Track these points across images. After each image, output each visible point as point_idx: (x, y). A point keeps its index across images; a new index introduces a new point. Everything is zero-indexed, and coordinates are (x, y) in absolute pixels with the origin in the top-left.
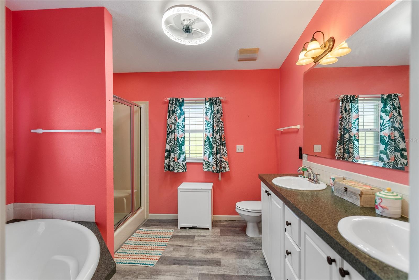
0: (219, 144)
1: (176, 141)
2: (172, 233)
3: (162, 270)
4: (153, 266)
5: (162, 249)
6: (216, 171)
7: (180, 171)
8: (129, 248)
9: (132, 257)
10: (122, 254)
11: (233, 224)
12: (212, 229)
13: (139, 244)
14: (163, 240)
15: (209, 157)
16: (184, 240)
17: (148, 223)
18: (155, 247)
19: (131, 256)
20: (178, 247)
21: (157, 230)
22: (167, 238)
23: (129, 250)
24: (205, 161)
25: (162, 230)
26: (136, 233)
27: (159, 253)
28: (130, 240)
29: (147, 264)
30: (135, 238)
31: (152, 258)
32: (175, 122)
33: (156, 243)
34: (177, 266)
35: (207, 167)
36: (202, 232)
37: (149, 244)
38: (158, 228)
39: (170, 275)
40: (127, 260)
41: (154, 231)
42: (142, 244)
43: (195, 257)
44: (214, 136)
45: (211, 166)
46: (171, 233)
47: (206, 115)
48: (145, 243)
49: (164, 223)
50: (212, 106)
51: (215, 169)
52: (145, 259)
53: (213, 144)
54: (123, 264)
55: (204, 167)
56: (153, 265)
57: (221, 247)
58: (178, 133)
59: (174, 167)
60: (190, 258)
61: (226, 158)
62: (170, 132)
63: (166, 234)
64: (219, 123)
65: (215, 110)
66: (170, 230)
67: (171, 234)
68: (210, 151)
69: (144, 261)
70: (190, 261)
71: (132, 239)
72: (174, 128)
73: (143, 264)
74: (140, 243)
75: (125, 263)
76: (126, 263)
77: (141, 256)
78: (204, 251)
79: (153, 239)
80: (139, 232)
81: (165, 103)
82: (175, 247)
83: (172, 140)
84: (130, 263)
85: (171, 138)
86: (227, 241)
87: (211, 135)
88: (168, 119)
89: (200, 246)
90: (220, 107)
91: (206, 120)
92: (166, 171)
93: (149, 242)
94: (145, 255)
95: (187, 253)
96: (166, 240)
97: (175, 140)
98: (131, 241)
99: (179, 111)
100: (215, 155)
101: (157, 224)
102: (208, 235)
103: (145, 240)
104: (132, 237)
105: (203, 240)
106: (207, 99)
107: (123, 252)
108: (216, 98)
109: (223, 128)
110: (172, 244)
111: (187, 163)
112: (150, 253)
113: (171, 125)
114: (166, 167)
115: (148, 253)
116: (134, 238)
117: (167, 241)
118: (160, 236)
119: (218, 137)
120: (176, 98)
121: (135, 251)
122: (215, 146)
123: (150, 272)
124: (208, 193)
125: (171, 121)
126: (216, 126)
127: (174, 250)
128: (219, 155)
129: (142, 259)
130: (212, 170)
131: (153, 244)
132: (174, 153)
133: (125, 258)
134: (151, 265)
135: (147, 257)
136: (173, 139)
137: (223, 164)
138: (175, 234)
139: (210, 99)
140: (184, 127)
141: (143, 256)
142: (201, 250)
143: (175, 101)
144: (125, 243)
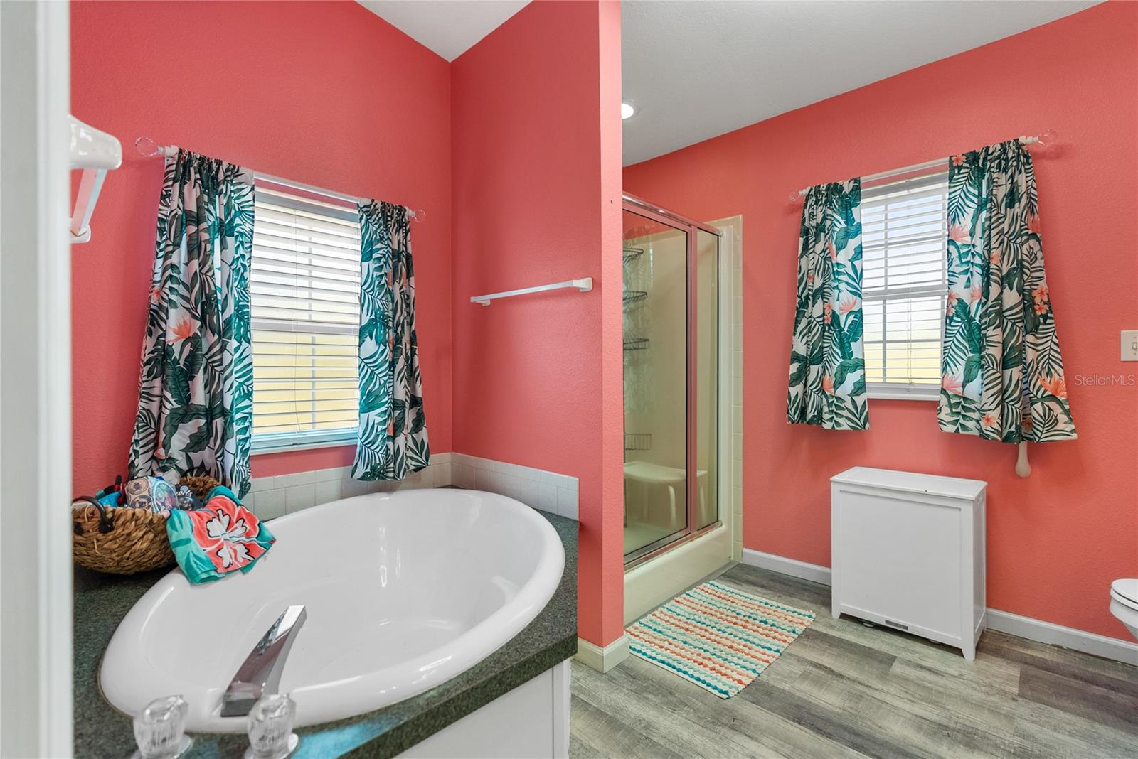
0: (1020, 325)
1: (828, 325)
2: (808, 622)
3: (753, 723)
4: (725, 696)
5: (765, 657)
6: (1000, 434)
7: (845, 425)
8: (671, 622)
9: (672, 648)
10: (651, 631)
11: (1097, 671)
12: (976, 657)
13: (699, 622)
14: (772, 634)
15: (968, 380)
16: (846, 659)
17: (739, 574)
18: (745, 646)
19: (670, 644)
20: (822, 673)
21: (760, 599)
22: (789, 632)
23: (669, 627)
24: (950, 393)
25: (774, 603)
26: (698, 591)
27: (754, 667)
28: (678, 602)
29: (709, 685)
30: (693, 602)
31: (729, 672)
32: (825, 262)
33: (748, 635)
34: (806, 729)
35: (956, 418)
36: (933, 657)
37: (729, 631)
38: (763, 595)
39: (776, 750)
40: (659, 650)
41: (751, 600)
42: (707, 622)
43: (883, 731)
44: (993, 296)
45: (976, 415)
46: (804, 622)
47: (954, 220)
48: (717, 625)
49: (788, 587)
50: (984, 182)
51: (997, 426)
52: (706, 666)
53: (985, 329)
54: (645, 657)
55: (942, 416)
56: (726, 693)
57: (1017, 740)
58: (838, 300)
59: (820, 412)
60: (861, 726)
61: (1057, 384)
62: (807, 298)
63: (785, 619)
64: (1018, 241)
65: (994, 192)
66: (803, 612)
67: (802, 624)
68: (969, 358)
69: (704, 671)
70: (859, 735)
71: (685, 602)
72: (823, 284)
73: (698, 679)
74: (703, 618)
75: (650, 657)
76: (654, 658)
77: (698, 655)
78: (927, 722)
79: (741, 620)
80: (706, 589)
81: (793, 209)
82: (811, 668)
83: (815, 322)
84: (662, 662)
85: (810, 317)
86: (1055, 730)
87: (979, 292)
88: (801, 257)
89: (913, 702)
90: (1021, 179)
91: (951, 242)
92: (793, 423)
93: (728, 624)
94: (708, 655)
95: (852, 704)
96: (784, 638)
97: (826, 322)
98: (681, 606)
99: (841, 225)
100: (993, 371)
101: (764, 582)
102: (956, 674)
103: (719, 615)
104: (684, 595)
105: (927, 684)
106: (957, 160)
107: (654, 626)
108: (1001, 144)
109: (1040, 263)
110: (800, 654)
111: (872, 402)
112: (724, 656)
113: (811, 274)
114: (793, 410)
115: (718, 653)
116: (689, 600)
117: (785, 641)
118: (764, 619)
119: (1011, 298)
120: (829, 185)
121: (684, 635)
122: (994, 334)
123: (715, 711)
124: (957, 512)
125: (811, 262)
126: (1003, 254)
127: (804, 676)
128: (1016, 372)
129: (699, 664)
130: (981, 430)
131: (740, 636)
132: (820, 365)
133: (656, 644)
134: (721, 691)
135: (713, 665)
136: (818, 320)
137: (1038, 406)
138: (817, 629)
139: (973, 158)
140: (858, 276)
141: (704, 658)
142: (916, 716)
143: (826, 196)
144: (664, 606)
